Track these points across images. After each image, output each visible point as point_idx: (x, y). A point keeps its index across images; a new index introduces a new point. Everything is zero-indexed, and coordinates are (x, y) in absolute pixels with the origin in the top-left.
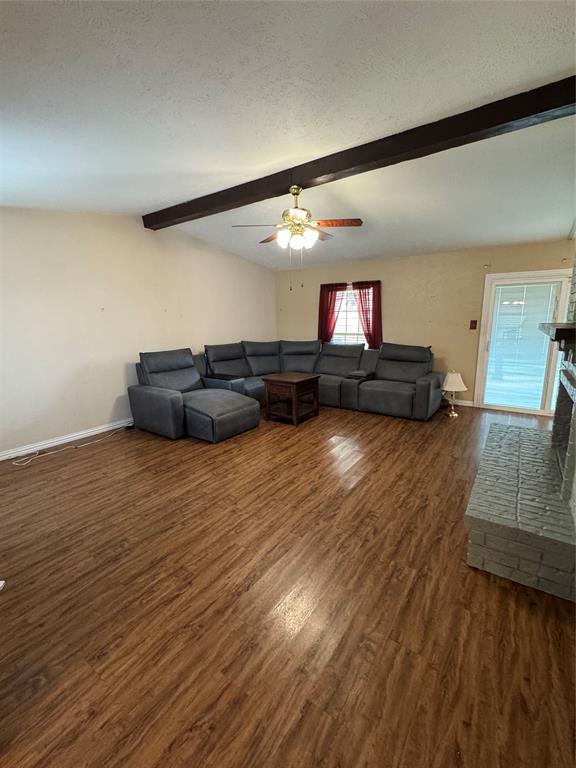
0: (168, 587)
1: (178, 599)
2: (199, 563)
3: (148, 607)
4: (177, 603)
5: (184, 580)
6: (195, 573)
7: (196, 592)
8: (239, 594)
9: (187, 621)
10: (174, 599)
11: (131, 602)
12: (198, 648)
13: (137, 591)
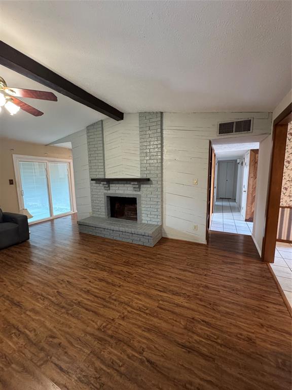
0: (201, 329)
1: (204, 319)
2: (178, 320)
3: (217, 332)
4: (207, 319)
5: (193, 323)
6: (186, 319)
7: (196, 313)
8: (189, 296)
9: (211, 310)
10: (205, 322)
11: (221, 345)
12: (218, 302)
13: (213, 346)
